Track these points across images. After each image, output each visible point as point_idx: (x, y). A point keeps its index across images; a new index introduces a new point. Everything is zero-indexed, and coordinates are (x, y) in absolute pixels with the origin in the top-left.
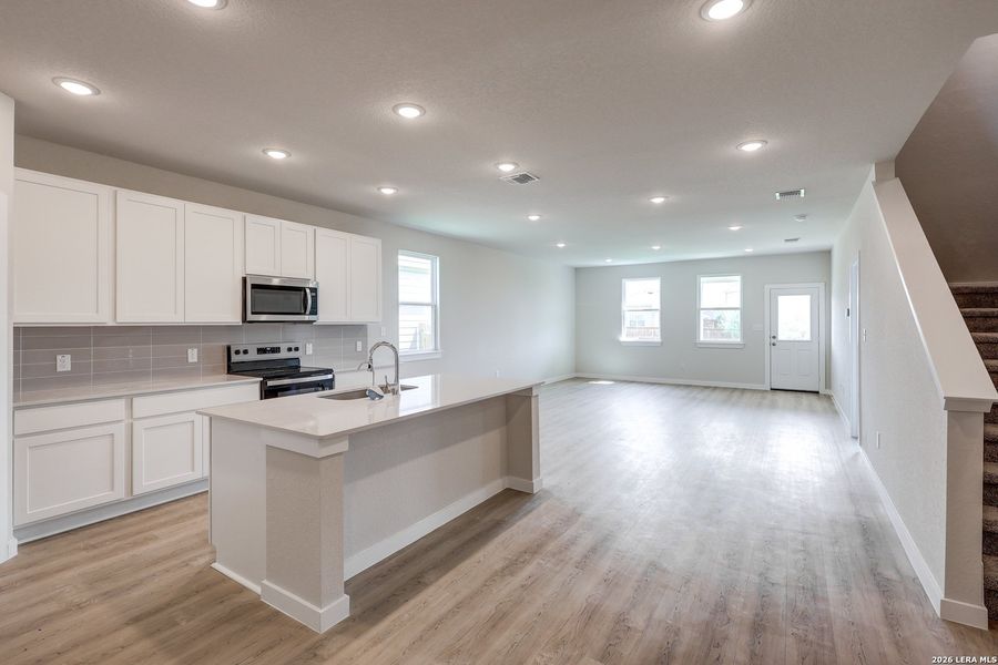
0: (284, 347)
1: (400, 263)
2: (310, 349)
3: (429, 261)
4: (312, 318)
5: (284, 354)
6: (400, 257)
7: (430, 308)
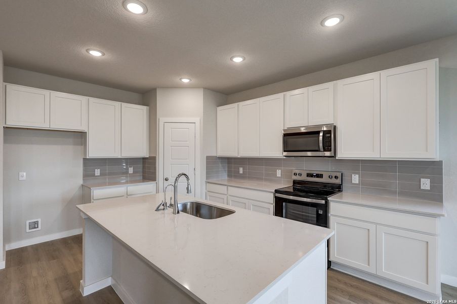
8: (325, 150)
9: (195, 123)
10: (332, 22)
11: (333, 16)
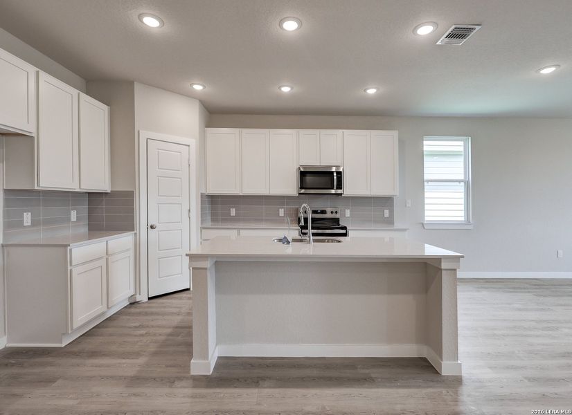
0: (329, 210)
1: (425, 148)
2: (348, 213)
3: (462, 143)
4: (339, 191)
5: (328, 215)
6: (425, 143)
7: (462, 184)
8: (337, 188)
9: (189, 146)
10: (371, 91)
11: (372, 88)
